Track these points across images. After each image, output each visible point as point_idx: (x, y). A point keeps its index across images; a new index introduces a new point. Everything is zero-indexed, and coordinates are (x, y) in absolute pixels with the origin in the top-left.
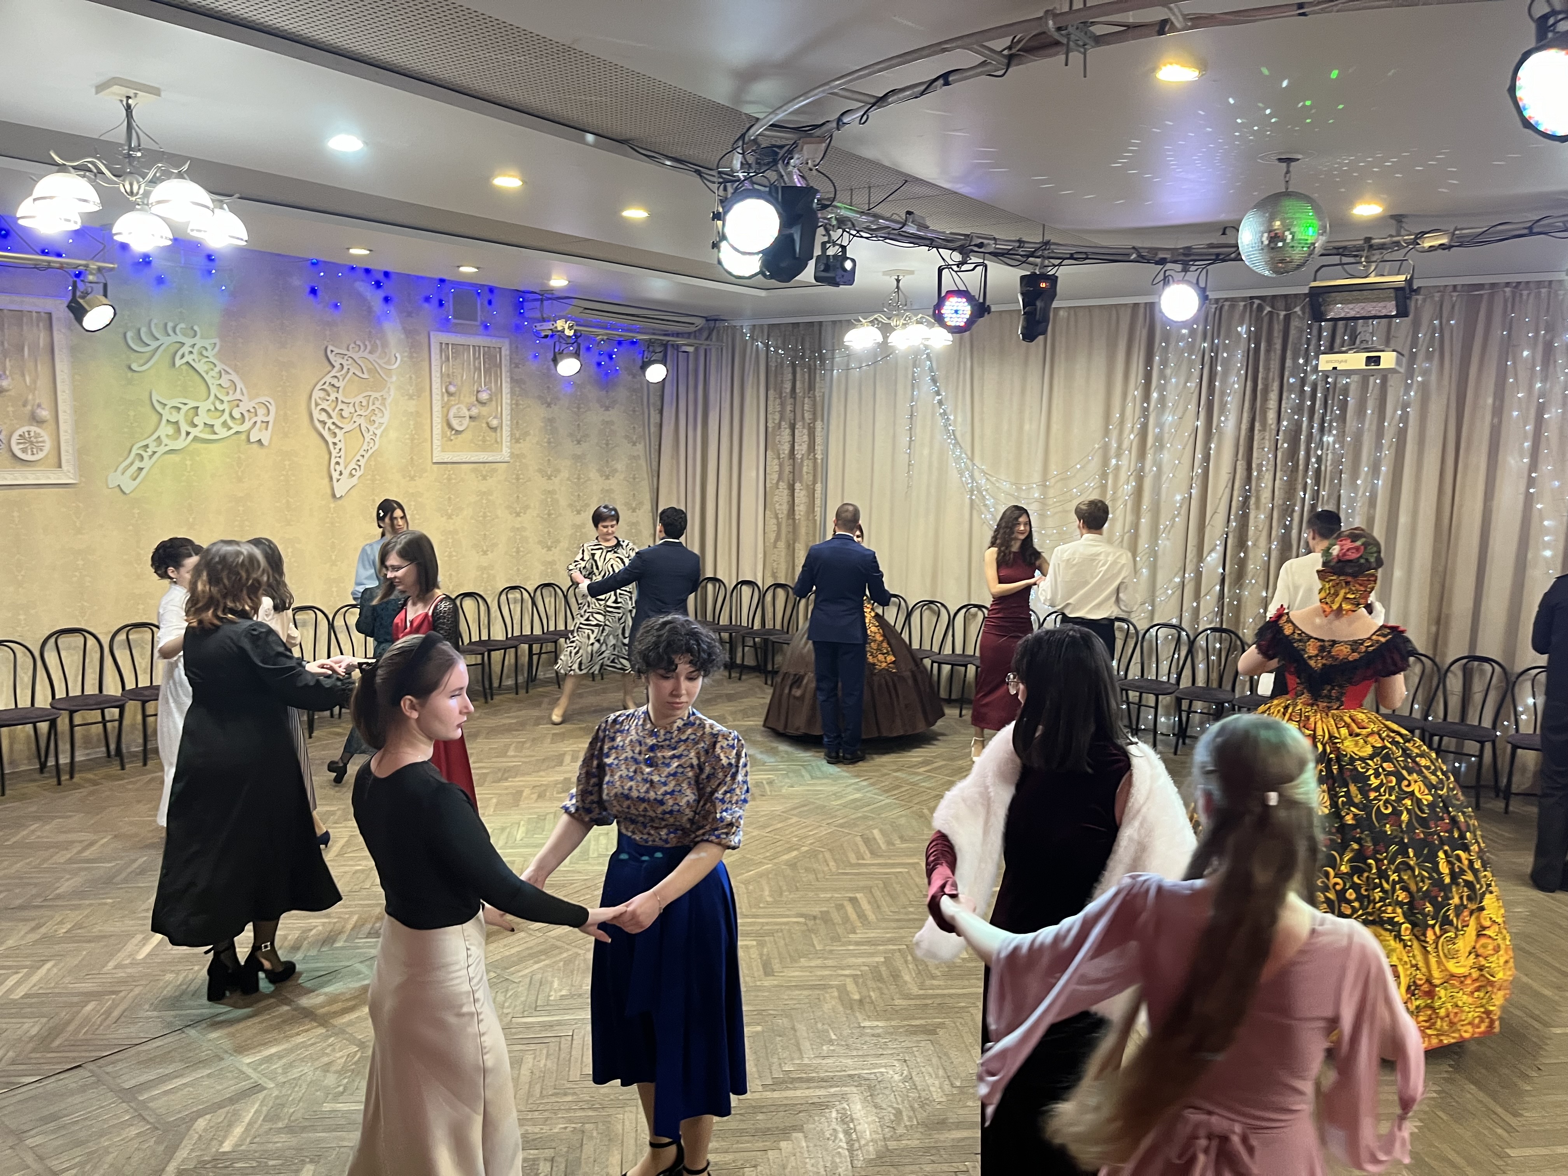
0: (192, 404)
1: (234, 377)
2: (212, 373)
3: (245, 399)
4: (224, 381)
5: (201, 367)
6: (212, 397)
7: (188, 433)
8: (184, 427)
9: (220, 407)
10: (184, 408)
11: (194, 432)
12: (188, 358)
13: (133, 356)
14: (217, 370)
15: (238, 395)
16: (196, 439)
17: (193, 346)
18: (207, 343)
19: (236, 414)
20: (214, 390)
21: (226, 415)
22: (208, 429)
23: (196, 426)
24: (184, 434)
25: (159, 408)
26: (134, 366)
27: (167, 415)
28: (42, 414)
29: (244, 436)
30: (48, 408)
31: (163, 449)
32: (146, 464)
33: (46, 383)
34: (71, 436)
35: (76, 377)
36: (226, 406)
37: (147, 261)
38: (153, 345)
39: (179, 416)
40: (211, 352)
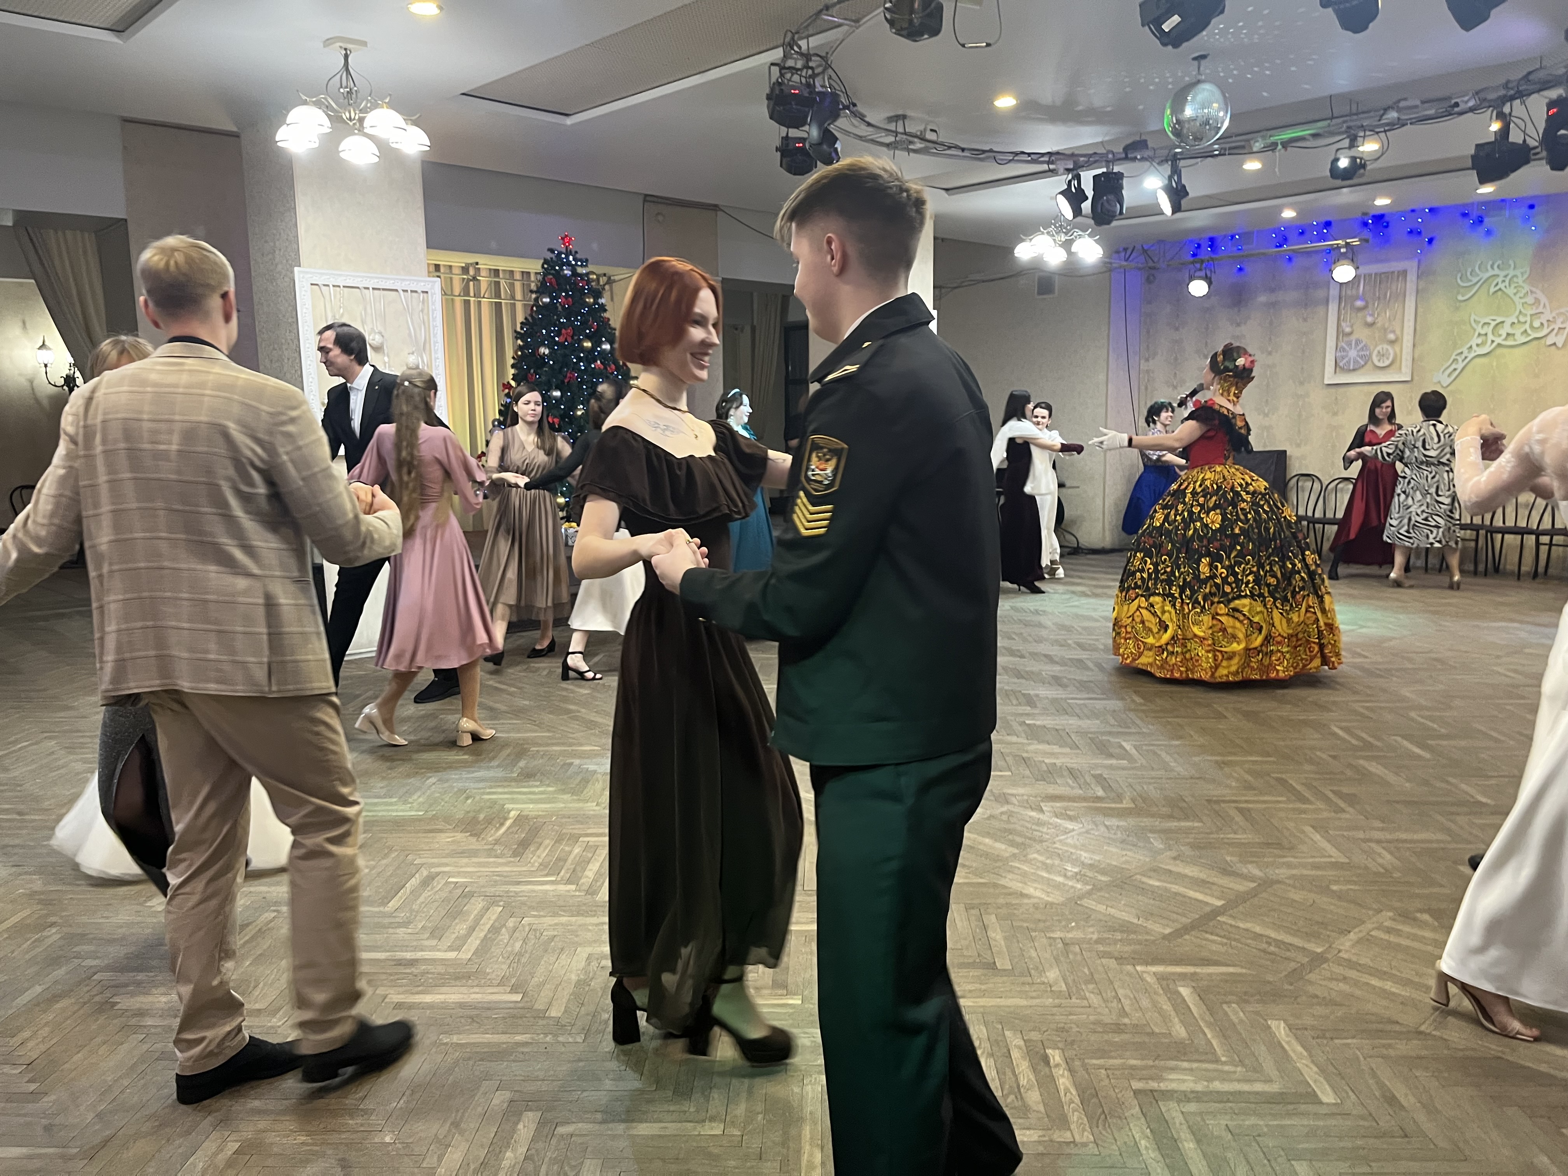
0: (1499, 320)
1: (1540, 295)
2: (1518, 295)
3: (1547, 311)
4: (1530, 299)
5: (1510, 291)
6: (1517, 313)
7: (1493, 341)
8: (1490, 337)
9: (1522, 319)
10: (1493, 324)
11: (1498, 340)
12: (1501, 286)
13: (1462, 290)
14: (1524, 291)
15: (1540, 310)
16: (1499, 345)
17: (1506, 276)
18: (1518, 272)
19: (1536, 324)
20: (1519, 307)
21: (1527, 326)
22: (1511, 338)
23: (1500, 335)
24: (1489, 342)
25: (1474, 325)
26: (1460, 298)
27: (1479, 330)
28: (1392, 336)
29: (1543, 341)
30: (1398, 332)
31: (1473, 354)
32: (1460, 366)
33: (1399, 316)
34: (1410, 349)
35: (1420, 310)
36: (1528, 319)
37: (1480, 221)
38: (1475, 280)
39: (1489, 330)
40: (1520, 280)
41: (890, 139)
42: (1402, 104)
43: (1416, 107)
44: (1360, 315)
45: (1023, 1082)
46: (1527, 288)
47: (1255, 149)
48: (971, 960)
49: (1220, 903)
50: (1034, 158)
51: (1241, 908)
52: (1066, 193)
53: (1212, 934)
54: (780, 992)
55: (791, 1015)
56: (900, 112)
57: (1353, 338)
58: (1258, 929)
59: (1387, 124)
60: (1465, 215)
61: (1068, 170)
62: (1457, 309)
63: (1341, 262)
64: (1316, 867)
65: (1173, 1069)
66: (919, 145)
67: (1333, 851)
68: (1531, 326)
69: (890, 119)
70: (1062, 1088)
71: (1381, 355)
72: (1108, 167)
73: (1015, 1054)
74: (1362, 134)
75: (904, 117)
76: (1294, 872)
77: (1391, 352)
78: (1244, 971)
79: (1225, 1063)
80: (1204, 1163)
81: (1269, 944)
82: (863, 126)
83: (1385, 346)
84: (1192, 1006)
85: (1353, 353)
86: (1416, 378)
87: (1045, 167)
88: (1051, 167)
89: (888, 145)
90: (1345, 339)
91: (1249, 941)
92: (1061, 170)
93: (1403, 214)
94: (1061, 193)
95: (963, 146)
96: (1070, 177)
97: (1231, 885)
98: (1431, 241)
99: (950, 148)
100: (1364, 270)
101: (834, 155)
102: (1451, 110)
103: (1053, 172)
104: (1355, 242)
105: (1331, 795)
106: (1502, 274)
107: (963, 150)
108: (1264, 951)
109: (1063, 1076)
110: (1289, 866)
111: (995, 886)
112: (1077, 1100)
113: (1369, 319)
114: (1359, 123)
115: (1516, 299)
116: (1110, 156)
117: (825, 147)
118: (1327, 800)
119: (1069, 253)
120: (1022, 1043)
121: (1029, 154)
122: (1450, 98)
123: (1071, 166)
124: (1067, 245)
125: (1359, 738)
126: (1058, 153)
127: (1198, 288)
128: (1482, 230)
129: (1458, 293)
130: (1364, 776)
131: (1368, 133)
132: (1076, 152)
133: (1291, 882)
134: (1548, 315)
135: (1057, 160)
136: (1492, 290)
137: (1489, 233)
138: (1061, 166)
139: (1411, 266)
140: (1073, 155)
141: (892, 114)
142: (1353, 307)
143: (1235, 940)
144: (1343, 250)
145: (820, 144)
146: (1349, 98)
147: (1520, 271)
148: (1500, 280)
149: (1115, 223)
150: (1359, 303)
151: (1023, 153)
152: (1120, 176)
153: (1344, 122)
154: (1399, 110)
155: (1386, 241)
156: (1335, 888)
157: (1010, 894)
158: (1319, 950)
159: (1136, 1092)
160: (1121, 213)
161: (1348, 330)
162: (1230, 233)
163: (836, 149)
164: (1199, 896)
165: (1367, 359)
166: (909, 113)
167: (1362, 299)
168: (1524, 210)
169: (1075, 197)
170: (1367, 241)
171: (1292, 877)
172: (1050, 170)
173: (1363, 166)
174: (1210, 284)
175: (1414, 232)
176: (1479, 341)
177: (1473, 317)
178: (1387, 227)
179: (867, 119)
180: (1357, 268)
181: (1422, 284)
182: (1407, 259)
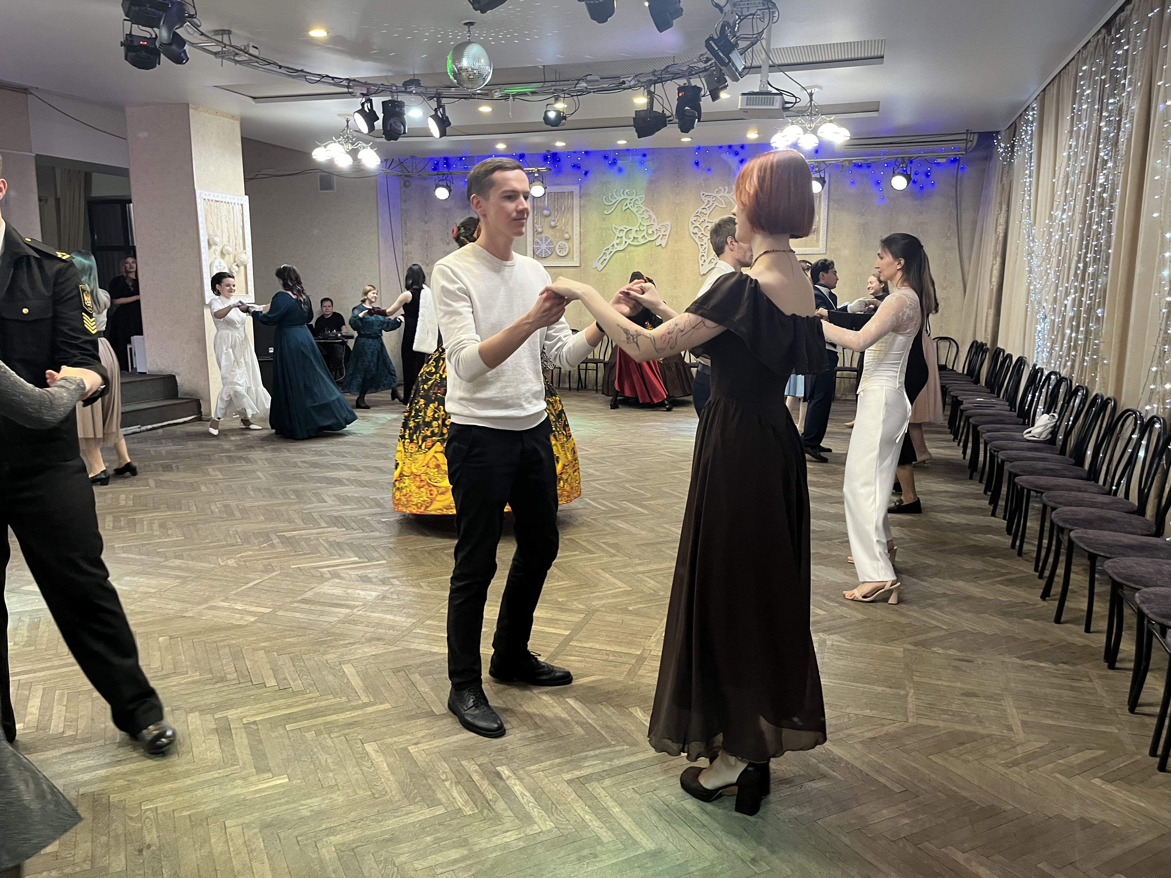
0: (629, 228)
1: (651, 213)
2: (639, 212)
3: (656, 224)
4: (646, 216)
5: (634, 210)
6: (639, 224)
7: (626, 242)
8: (624, 239)
9: (642, 228)
10: (626, 230)
11: (629, 241)
12: (629, 206)
13: (606, 207)
14: (642, 210)
15: (652, 223)
16: (629, 244)
17: (631, 200)
18: (638, 198)
19: (650, 232)
20: (640, 220)
21: (645, 233)
22: (636, 240)
23: (630, 238)
24: (624, 242)
25: (614, 230)
26: (605, 212)
27: (618, 234)
28: (567, 236)
29: (654, 243)
30: (570, 233)
31: (615, 250)
32: (608, 257)
33: (570, 222)
34: (578, 245)
35: (583, 219)
36: (645, 228)
37: (614, 163)
38: (614, 201)
39: (623, 234)
40: (640, 203)
41: (218, 49)
42: (589, 78)
43: (598, 81)
44: (547, 220)
45: (490, 797)
46: (644, 208)
47: (495, 97)
48: (413, 713)
49: (567, 633)
50: (335, 81)
51: (581, 634)
52: (362, 112)
53: (571, 656)
54: (266, 776)
55: (283, 793)
56: (226, 28)
57: (543, 235)
58: (597, 646)
59: (579, 91)
60: (606, 157)
61: (363, 95)
62: (604, 220)
63: (536, 183)
64: (615, 596)
65: (586, 758)
66: (244, 57)
67: (620, 584)
68: (647, 233)
69: (216, 32)
70: (518, 794)
71: (561, 248)
72: (392, 97)
73: (476, 777)
74: (563, 95)
75: (229, 32)
76: (603, 602)
77: (567, 246)
78: (601, 677)
79: (614, 746)
80: (630, 819)
81: (607, 654)
82: (197, 35)
83: (563, 242)
84: (579, 711)
85: (544, 246)
86: (583, 264)
87: (346, 90)
88: (350, 90)
89: (215, 54)
90: (539, 236)
91: (596, 656)
92: (358, 95)
93: (569, 153)
94: (357, 112)
95: (280, 64)
96: (364, 100)
97: (570, 619)
98: (586, 173)
99: (270, 64)
100: (550, 189)
101: (183, 55)
102: (620, 86)
103: (351, 95)
104: (543, 169)
105: (604, 546)
106: (629, 198)
107: (280, 67)
108: (606, 660)
109: (515, 784)
110: (600, 598)
111: (409, 650)
112: (532, 800)
113: (553, 224)
114: (561, 88)
115: (638, 215)
116: (394, 88)
117: (174, 47)
118: (604, 550)
119: (355, 159)
120: (477, 768)
121: (333, 78)
122: (619, 77)
123: (365, 92)
124: (354, 153)
125: (606, 506)
126: (354, 80)
127: (442, 193)
128: (616, 168)
129: (604, 209)
130: (617, 532)
131: (566, 96)
132: (369, 82)
133: (604, 609)
134: (656, 227)
135: (354, 85)
136: (624, 208)
137: (620, 170)
138: (358, 91)
139: (575, 189)
140: (366, 84)
141: (219, 28)
142: (542, 214)
143: (587, 657)
144: (536, 175)
145: (170, 44)
146: (554, 69)
147: (640, 198)
148: (628, 202)
149: (400, 139)
150: (546, 212)
151: (327, 76)
152: (401, 105)
153: (553, 86)
154: (587, 82)
155: (559, 171)
156: (630, 608)
157: (423, 655)
158: (639, 653)
159: (569, 782)
160: (404, 133)
161: (540, 230)
162: (460, 155)
163: (185, 51)
164: (553, 631)
165: (553, 250)
166: (232, 30)
167: (548, 210)
168: (640, 157)
169: (370, 117)
170: (550, 170)
171: (603, 606)
172: (349, 93)
173: (565, 118)
174: (450, 191)
175: (576, 167)
176: (618, 241)
177: (614, 226)
178: (559, 161)
179: (200, 29)
180: (545, 188)
181: (583, 202)
182: (573, 184)
